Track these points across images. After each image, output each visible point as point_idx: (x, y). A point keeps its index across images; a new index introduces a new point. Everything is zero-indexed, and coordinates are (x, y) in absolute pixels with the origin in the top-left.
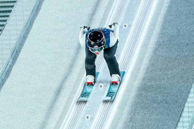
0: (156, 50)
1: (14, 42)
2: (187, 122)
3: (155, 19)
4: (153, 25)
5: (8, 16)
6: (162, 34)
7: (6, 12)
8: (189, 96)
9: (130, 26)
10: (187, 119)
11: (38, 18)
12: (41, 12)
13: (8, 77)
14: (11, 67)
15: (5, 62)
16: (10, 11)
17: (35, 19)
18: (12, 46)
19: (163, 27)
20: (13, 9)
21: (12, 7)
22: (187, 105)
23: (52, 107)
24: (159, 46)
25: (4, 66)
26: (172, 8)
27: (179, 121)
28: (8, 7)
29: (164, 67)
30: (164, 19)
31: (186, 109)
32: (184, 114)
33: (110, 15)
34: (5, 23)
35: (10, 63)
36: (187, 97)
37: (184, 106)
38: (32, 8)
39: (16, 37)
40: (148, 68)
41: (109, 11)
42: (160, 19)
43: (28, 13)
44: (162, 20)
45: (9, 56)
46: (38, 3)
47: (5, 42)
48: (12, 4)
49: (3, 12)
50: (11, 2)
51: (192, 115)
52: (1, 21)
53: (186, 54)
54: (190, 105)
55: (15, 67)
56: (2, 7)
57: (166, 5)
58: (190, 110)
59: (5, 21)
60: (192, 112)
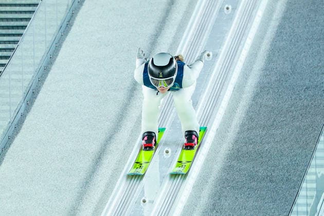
0: (256, 96)
1: (30, 77)
2: (303, 213)
3: (256, 47)
4: (253, 56)
5: (20, 35)
6: (267, 70)
7: (18, 27)
8: (309, 171)
9: (216, 55)
10: (304, 209)
11: (69, 39)
12: (74, 29)
13: (17, 133)
14: (23, 116)
16: (24, 27)
17: (64, 41)
18: (26, 84)
19: (270, 59)
20: (29, 24)
21: (28, 19)
22: (304, 185)
24: (262, 89)
25: (13, 114)
26: (284, 28)
27: (291, 211)
28: (21, 19)
29: (270, 123)
30: (271, 45)
31: (302, 193)
32: (299, 201)
34: (15, 46)
35: (22, 111)
36: (305, 172)
37: (299, 187)
38: (59, 23)
40: (243, 125)
42: (265, 46)
43: (52, 31)
44: (268, 47)
45: (21, 98)
46: (70, 14)
47: (14, 77)
48: (27, 16)
49: (13, 27)
50: (25, 12)
51: (311, 201)
52: (9, 42)
53: (305, 104)
54: (309, 186)
55: (29, 118)
56: (12, 19)
57: (274, 24)
58: (309, 193)
59: (15, 42)
60: (312, 197)
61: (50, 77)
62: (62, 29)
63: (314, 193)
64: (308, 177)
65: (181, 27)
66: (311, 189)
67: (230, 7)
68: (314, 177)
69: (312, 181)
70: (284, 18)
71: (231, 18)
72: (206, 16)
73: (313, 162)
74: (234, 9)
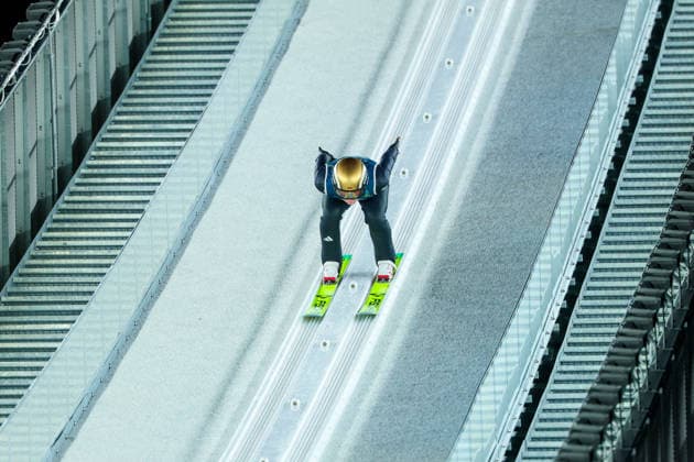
0: (483, 163)
1: (221, 144)
2: (536, 298)
3: (482, 106)
4: (478, 116)
5: (209, 95)
6: (495, 134)
7: (207, 87)
8: (543, 250)
9: (435, 117)
10: (537, 293)
11: (265, 99)
12: (272, 89)
13: (206, 209)
14: (214, 189)
15: (203, 179)
16: (213, 86)
17: (260, 101)
18: (217, 151)
19: (498, 121)
20: (219, 82)
21: (218, 77)
22: (537, 266)
23: (287, 265)
24: (488, 156)
25: (202, 186)
26: (514, 86)
27: (521, 296)
28: (211, 78)
29: (497, 194)
30: (500, 105)
31: (535, 275)
32: (531, 284)
33: (399, 96)
34: (203, 108)
35: (211, 183)
36: (538, 251)
37: (532, 269)
38: (255, 81)
39: (222, 135)
40: (466, 198)
41: (398, 90)
42: (493, 106)
43: (247, 90)
44: (496, 107)
45: (211, 169)
46: (267, 72)
47: (202, 143)
48: (217, 73)
49: (201, 87)
50: (216, 69)
51: (546, 285)
52: (197, 104)
53: (539, 173)
54: (543, 267)
55: (221, 191)
56: (200, 78)
57: (503, 80)
58: (543, 276)
59: (204, 104)
60: (546, 280)
61: (244, 142)
62: (259, 89)
63: (549, 276)
64: (541, 257)
65: (395, 86)
66: (544, 271)
67: (452, 62)
68: (549, 257)
69: (545, 262)
70: (514, 74)
71: (453, 74)
72: (425, 70)
73: (547, 240)
74: (457, 63)
